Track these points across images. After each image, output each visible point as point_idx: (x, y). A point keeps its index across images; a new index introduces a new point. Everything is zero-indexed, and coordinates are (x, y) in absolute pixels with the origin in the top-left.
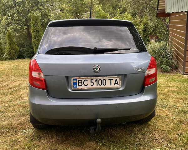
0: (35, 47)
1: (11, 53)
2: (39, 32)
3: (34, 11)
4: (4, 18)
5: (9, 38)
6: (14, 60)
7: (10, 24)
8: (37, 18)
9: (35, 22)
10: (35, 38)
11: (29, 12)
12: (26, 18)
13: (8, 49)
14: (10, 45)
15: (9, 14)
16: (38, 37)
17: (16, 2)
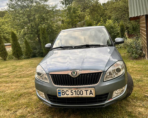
0: (43, 49)
1: (27, 54)
2: (46, 38)
3: (42, 24)
4: (23, 30)
5: (26, 44)
6: (30, 58)
7: (26, 34)
8: (44, 29)
9: (43, 32)
10: (44, 43)
11: (39, 25)
12: (37, 29)
13: (26, 52)
14: (27, 48)
15: (26, 28)
16: (45, 42)
17: (30, 19)
